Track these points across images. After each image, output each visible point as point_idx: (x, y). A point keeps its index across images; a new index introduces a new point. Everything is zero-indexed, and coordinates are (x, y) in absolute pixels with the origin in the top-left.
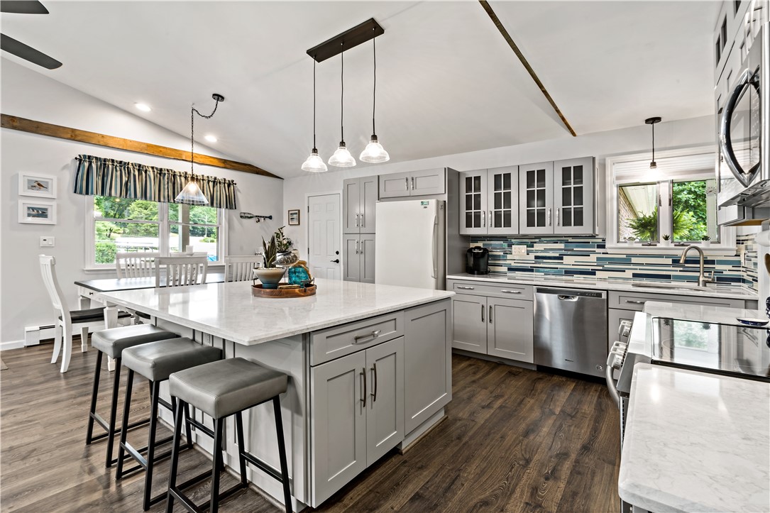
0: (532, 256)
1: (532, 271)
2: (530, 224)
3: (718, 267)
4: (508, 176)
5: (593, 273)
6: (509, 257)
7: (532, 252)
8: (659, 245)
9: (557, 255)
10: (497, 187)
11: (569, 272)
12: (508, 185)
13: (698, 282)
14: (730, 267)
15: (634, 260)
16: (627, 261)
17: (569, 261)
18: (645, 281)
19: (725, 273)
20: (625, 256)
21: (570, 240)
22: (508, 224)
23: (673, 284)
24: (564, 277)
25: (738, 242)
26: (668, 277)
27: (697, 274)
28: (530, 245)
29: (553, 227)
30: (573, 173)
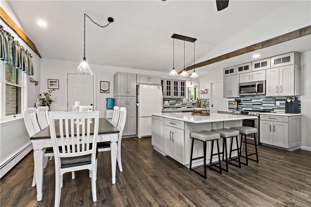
0: (169, 103)
1: (169, 108)
2: (175, 95)
4: (170, 82)
5: (180, 107)
8: (190, 101)
9: (174, 103)
10: (167, 84)
11: (177, 108)
12: (170, 84)
15: (187, 104)
16: (186, 104)
17: (177, 105)
18: (188, 108)
21: (177, 99)
22: (170, 95)
24: (175, 109)
26: (191, 107)
28: (169, 101)
29: (179, 96)
30: (183, 83)
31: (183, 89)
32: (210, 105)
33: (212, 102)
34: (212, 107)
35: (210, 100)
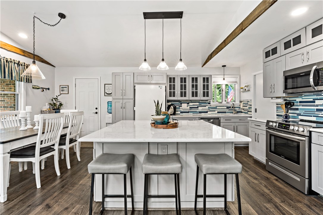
0: (189, 107)
1: (189, 113)
2: (193, 96)
3: (236, 109)
4: (185, 79)
5: (207, 112)
6: (181, 108)
7: (189, 106)
8: (223, 103)
9: (197, 107)
10: (181, 82)
11: (200, 112)
12: (185, 82)
13: (233, 113)
14: (238, 109)
15: (218, 108)
16: (216, 108)
17: (200, 109)
18: (220, 114)
20: (215, 107)
21: (201, 101)
22: (185, 96)
23: (227, 114)
24: (199, 114)
25: (241, 102)
26: (225, 112)
27: (233, 111)
28: (188, 104)
29: (200, 97)
30: (206, 80)
31: (206, 87)
32: (253, 110)
33: (255, 105)
34: (256, 112)
35: (252, 101)
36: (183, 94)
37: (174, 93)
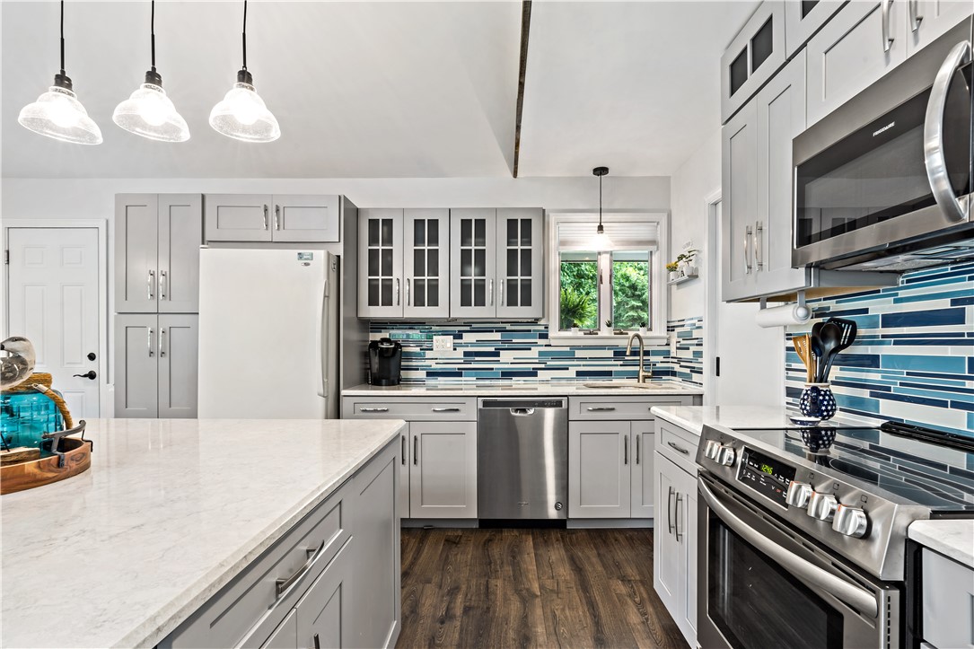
0: (460, 353)
1: (459, 374)
2: (465, 302)
3: (653, 359)
4: (434, 224)
5: (533, 373)
6: (429, 354)
7: (461, 345)
8: (600, 334)
9: (492, 349)
10: (418, 239)
11: (507, 374)
12: (434, 239)
13: (638, 378)
14: (661, 358)
15: (578, 354)
16: (570, 356)
17: (508, 358)
18: (589, 380)
19: (658, 365)
20: (568, 349)
21: (509, 327)
22: (434, 302)
23: (615, 382)
24: (501, 382)
25: (670, 329)
26: (609, 374)
27: (637, 368)
28: (458, 336)
29: (496, 307)
30: (519, 229)
32: (706, 364)
33: (715, 343)
34: (718, 374)
35: (705, 324)
36: (425, 293)
37: (388, 287)
